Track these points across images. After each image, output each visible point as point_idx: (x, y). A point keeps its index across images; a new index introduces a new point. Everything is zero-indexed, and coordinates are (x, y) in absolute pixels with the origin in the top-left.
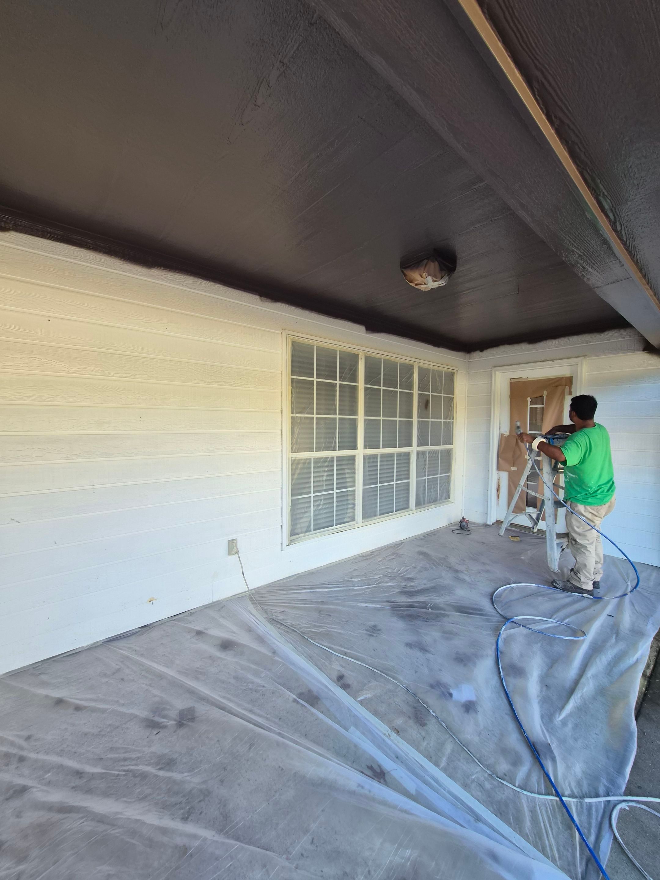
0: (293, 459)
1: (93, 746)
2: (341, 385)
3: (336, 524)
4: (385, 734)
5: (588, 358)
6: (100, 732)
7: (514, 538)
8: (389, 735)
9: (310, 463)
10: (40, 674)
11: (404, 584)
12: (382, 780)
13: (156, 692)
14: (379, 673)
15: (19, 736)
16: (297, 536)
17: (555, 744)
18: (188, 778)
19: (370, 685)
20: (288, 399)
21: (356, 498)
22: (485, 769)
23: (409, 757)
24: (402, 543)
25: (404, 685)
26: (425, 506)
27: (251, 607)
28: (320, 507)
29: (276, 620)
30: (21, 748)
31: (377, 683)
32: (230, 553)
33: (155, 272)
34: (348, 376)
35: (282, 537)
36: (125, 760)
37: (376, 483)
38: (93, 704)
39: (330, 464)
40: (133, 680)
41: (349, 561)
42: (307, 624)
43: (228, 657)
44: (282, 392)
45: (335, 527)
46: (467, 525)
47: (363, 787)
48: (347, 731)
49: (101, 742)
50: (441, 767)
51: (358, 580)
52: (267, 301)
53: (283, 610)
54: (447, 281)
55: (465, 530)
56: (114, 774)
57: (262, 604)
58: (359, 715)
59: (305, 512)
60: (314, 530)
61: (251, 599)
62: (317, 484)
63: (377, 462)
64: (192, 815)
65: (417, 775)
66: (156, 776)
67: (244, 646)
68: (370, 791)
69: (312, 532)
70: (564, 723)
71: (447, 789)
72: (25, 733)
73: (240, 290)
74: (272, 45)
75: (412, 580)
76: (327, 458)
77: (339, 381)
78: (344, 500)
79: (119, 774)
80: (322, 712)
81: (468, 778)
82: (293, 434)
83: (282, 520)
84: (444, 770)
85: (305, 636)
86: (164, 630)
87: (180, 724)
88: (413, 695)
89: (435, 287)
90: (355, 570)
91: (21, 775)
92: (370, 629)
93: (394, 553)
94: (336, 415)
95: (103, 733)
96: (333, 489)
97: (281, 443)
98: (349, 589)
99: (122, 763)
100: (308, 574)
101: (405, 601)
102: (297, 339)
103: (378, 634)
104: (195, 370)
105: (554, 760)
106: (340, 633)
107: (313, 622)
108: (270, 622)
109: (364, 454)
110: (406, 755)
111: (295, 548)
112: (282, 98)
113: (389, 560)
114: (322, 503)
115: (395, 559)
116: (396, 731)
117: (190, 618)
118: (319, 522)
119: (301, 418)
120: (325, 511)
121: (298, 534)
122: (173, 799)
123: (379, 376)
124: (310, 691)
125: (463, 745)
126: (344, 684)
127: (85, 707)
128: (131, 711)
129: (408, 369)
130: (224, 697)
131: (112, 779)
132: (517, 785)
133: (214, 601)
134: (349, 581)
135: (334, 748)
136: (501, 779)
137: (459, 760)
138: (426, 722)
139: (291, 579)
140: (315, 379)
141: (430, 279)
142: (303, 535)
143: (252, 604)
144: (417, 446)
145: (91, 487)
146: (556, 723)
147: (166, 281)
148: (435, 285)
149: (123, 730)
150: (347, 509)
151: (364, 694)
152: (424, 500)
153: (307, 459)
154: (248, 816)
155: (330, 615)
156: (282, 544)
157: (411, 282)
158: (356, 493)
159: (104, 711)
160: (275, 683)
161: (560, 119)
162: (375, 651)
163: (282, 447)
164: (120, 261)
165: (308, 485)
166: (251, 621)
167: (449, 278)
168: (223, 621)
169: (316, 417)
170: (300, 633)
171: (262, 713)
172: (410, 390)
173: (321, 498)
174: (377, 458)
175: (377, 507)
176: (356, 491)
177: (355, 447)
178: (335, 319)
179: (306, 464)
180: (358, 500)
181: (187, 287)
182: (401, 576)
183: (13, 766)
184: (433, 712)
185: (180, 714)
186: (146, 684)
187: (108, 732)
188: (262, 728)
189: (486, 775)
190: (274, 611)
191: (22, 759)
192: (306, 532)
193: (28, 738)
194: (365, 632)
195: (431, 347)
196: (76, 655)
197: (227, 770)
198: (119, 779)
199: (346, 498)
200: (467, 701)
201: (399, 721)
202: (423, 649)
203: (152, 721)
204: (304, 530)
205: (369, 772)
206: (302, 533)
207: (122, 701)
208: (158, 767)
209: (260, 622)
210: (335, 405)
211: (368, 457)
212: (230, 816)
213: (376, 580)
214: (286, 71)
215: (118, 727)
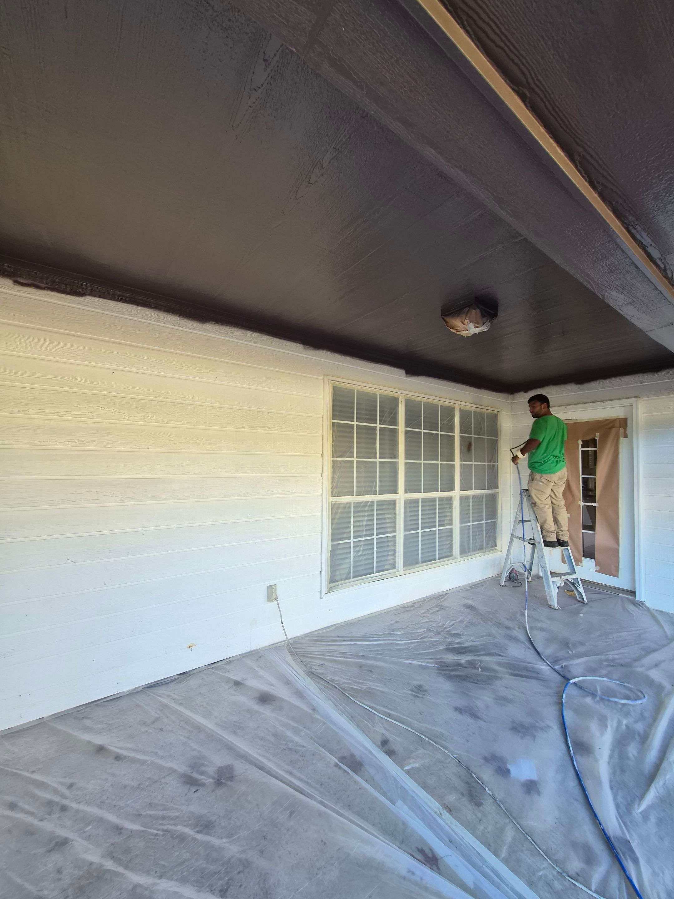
0: (333, 503)
1: (132, 800)
2: (381, 429)
3: (376, 571)
4: (436, 812)
5: (643, 399)
6: (139, 785)
7: (570, 592)
8: (440, 813)
9: (350, 507)
10: (83, 718)
11: (449, 640)
12: (435, 868)
13: (194, 745)
14: (427, 739)
15: (62, 784)
16: (336, 583)
17: (636, 841)
18: (227, 845)
19: (417, 753)
20: (328, 442)
21: (397, 544)
22: (553, 865)
23: (464, 842)
24: (447, 594)
25: (455, 756)
26: (469, 554)
27: (289, 658)
28: (360, 554)
29: (315, 673)
30: (64, 797)
31: (426, 751)
32: (269, 599)
33: (209, 326)
34: (388, 419)
35: (321, 584)
36: (163, 818)
37: (418, 529)
38: (132, 754)
39: (370, 508)
40: (172, 731)
41: (389, 612)
42: (348, 680)
43: (266, 711)
44: (323, 436)
45: (375, 575)
46: (517, 577)
47: (413, 874)
48: (394, 805)
49: (140, 797)
50: (501, 858)
51: (399, 633)
52: (309, 349)
53: (322, 663)
54: (489, 327)
55: (515, 582)
56: (153, 833)
57: (301, 656)
58: (406, 787)
59: (346, 558)
60: (354, 577)
61: (289, 650)
62: (356, 529)
63: (419, 506)
64: (231, 887)
65: (474, 865)
66: (195, 839)
67: (282, 700)
68: (421, 879)
69: (352, 580)
70: (645, 816)
71: (509, 885)
72: (68, 781)
73: (285, 340)
74: (327, 135)
75: (458, 636)
76: (368, 502)
77: (380, 424)
78: (384, 547)
79: (157, 833)
80: (366, 781)
81: (534, 874)
82: (333, 477)
83: (321, 566)
84: (506, 861)
85: (345, 694)
86: (202, 679)
87: (219, 783)
88: (465, 767)
89: (477, 332)
90: (397, 622)
91: (63, 826)
92: (415, 689)
93: (438, 605)
94: (377, 458)
95: (142, 786)
96: (373, 535)
97: (321, 487)
98: (391, 643)
99: (161, 822)
100: (347, 625)
101: (453, 658)
102: (339, 384)
103: (424, 695)
104: (240, 416)
105: (635, 861)
106: (383, 692)
107: (354, 678)
108: (309, 676)
109: (405, 499)
110: (461, 839)
111: (333, 595)
112: (334, 176)
113: (433, 613)
114: (362, 549)
115: (439, 612)
116: (448, 810)
117: (228, 667)
118: (358, 569)
119: (341, 461)
120: (365, 558)
121: (337, 581)
122: (212, 867)
123: (420, 419)
124: (352, 756)
125: (526, 833)
126: (389, 750)
127: (125, 757)
128: (169, 765)
129: (449, 412)
130: (263, 756)
131: (151, 839)
132: (593, 889)
133: (252, 649)
134: (390, 634)
135: (380, 823)
136: (574, 880)
137: (522, 851)
138: (482, 801)
139: (328, 630)
140: (355, 423)
141: (471, 325)
142: (342, 582)
143: (291, 655)
144: (460, 490)
145: (141, 529)
146: (636, 815)
147: (217, 334)
148: (477, 330)
149: (161, 785)
150: (388, 555)
151: (411, 763)
152: (469, 548)
153: (347, 503)
154: (290, 896)
155: (371, 671)
156: (321, 591)
157: (452, 329)
158: (397, 539)
159: (143, 762)
160: (315, 743)
161: (603, 184)
162: (421, 714)
163: (322, 491)
164: (178, 318)
165: (348, 530)
166: (289, 673)
167: (491, 324)
168: (261, 672)
169: (356, 461)
170: (341, 690)
171: (302, 776)
172: (452, 433)
173: (361, 544)
174: (418, 502)
175: (419, 554)
176: (397, 537)
177: (395, 491)
178: (375, 363)
179: (346, 508)
180: (399, 546)
181: (237, 338)
182: (447, 631)
183: (57, 816)
184: (489, 789)
185: (218, 771)
186: (185, 737)
187: (147, 786)
188: (302, 794)
189: (555, 873)
190: (313, 664)
191: (64, 809)
192: (346, 579)
193: (71, 786)
194: (410, 692)
195: (473, 389)
196: (117, 700)
197: (266, 839)
198: (158, 839)
199: (385, 544)
200: (527, 780)
201: (452, 798)
202: (475, 716)
203: (191, 777)
204: (344, 577)
205: (420, 856)
206: (341, 580)
207: (161, 754)
208: (197, 829)
209: (299, 674)
210: (375, 449)
211: (409, 501)
212: (270, 893)
213: (420, 634)
214: (338, 155)
215: (156, 781)
